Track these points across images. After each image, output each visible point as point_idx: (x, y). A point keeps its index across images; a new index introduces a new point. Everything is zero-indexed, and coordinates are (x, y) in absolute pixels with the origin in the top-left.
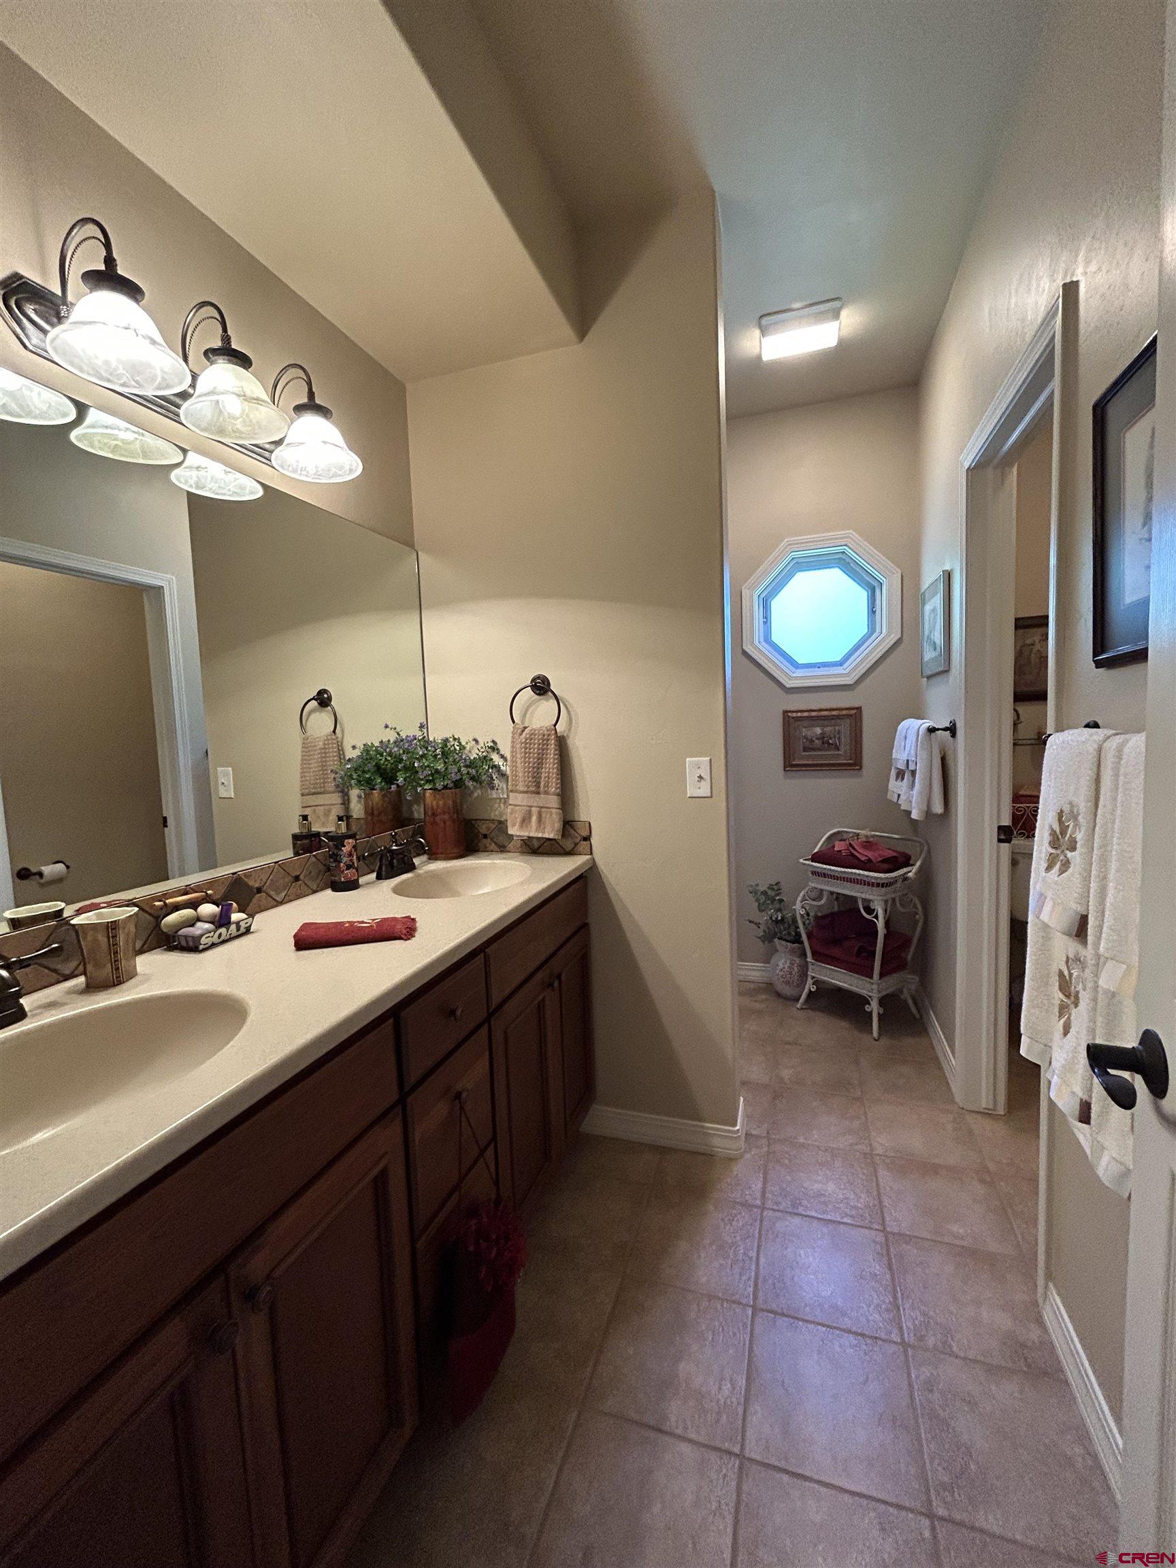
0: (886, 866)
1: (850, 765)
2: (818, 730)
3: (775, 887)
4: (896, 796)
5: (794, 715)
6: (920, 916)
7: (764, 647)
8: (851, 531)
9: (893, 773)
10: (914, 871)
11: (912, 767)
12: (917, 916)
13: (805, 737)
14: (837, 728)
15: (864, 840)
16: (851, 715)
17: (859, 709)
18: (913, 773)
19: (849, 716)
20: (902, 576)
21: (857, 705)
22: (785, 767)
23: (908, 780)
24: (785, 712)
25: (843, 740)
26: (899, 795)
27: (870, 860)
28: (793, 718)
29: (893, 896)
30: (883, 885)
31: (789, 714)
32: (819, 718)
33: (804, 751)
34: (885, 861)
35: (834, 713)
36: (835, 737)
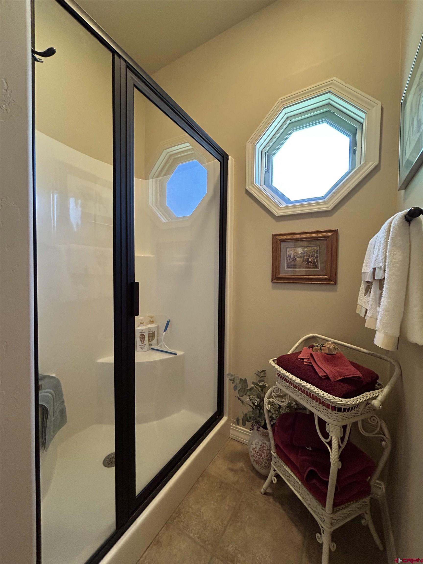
0: (345, 388)
1: (325, 280)
2: (300, 250)
3: (262, 374)
4: (364, 310)
5: (281, 238)
6: (387, 444)
7: (264, 189)
8: (335, 78)
9: (363, 287)
10: (380, 398)
11: (379, 276)
12: (384, 443)
13: (289, 256)
14: (315, 248)
15: (327, 352)
16: (328, 237)
17: (336, 231)
18: (381, 282)
19: (326, 238)
20: (382, 107)
21: (334, 228)
22: (272, 280)
23: (375, 292)
24: (274, 236)
25: (320, 258)
26: (367, 310)
27: (327, 377)
28: (280, 240)
29: (354, 420)
30: (340, 410)
31: (277, 237)
32: (301, 239)
33: (288, 267)
34: (345, 381)
35: (313, 235)
36: (313, 256)
